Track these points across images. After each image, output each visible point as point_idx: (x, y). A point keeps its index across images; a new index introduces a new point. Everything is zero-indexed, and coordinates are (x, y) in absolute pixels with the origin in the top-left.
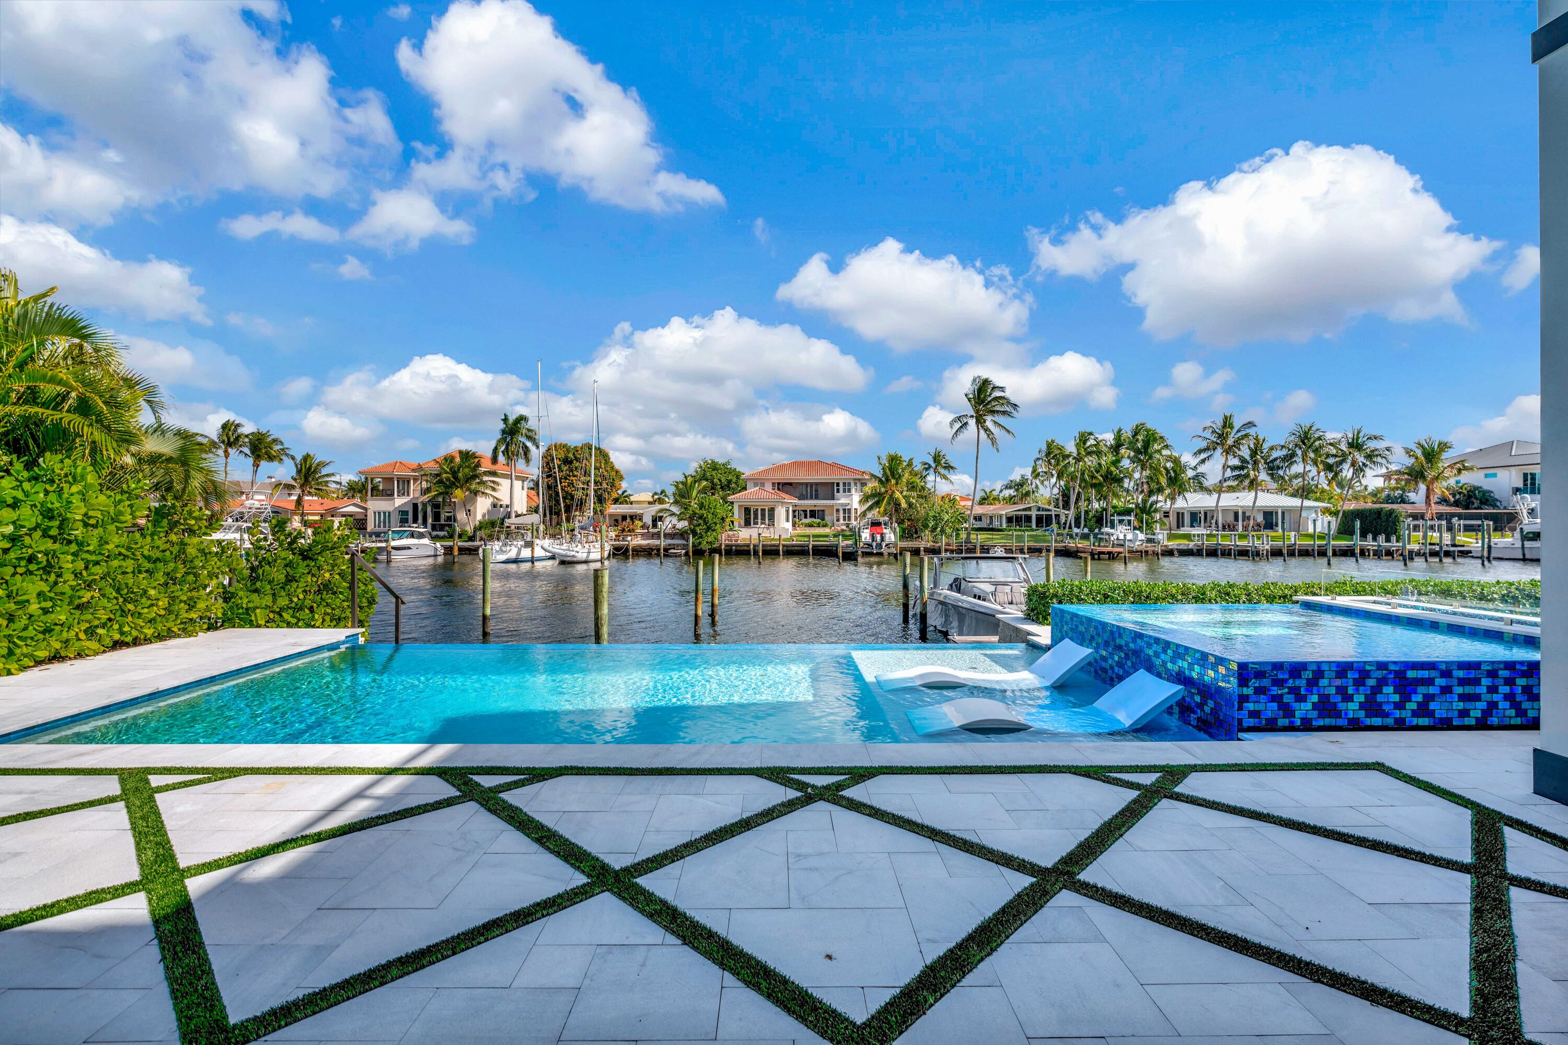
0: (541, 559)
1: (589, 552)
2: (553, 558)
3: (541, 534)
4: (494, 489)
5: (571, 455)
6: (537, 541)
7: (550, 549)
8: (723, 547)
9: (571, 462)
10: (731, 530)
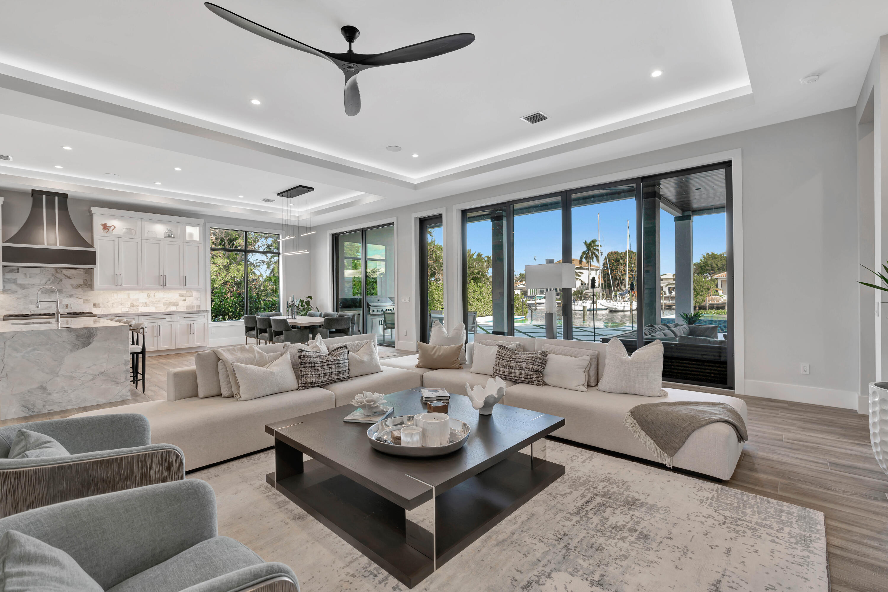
0: (600, 310)
1: (624, 306)
2: (606, 309)
3: (601, 297)
4: (580, 276)
5: (619, 257)
6: (598, 301)
7: (604, 304)
8: (707, 305)
9: (619, 261)
10: (715, 295)
